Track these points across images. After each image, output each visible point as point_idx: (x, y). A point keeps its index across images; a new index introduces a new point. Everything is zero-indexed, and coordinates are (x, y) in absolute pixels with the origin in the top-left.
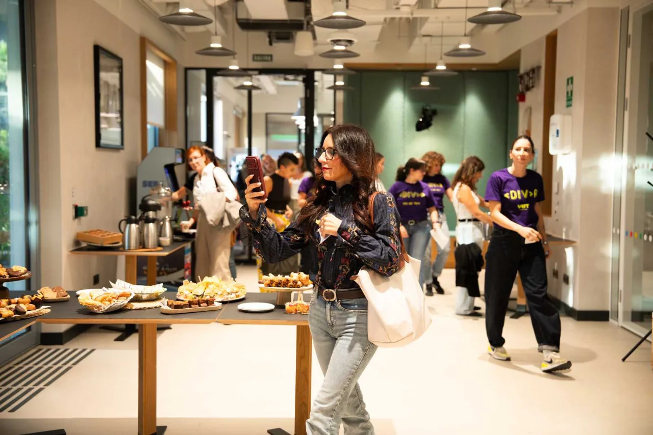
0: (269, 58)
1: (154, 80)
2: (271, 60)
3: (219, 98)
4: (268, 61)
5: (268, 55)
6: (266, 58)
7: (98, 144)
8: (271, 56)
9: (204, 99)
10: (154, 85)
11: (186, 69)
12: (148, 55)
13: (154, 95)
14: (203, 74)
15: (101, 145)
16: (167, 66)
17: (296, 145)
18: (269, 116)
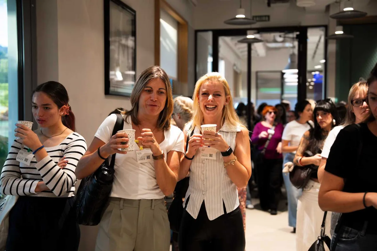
0: (267, 18)
1: (168, 36)
2: (269, 20)
3: (222, 59)
4: (265, 21)
5: (265, 16)
6: (264, 19)
7: (107, 92)
8: (269, 17)
9: (210, 60)
10: (168, 42)
11: (197, 32)
12: (162, 14)
13: (168, 48)
14: (209, 36)
15: (110, 92)
16: (180, 26)
17: (279, 96)
18: (259, 74)
